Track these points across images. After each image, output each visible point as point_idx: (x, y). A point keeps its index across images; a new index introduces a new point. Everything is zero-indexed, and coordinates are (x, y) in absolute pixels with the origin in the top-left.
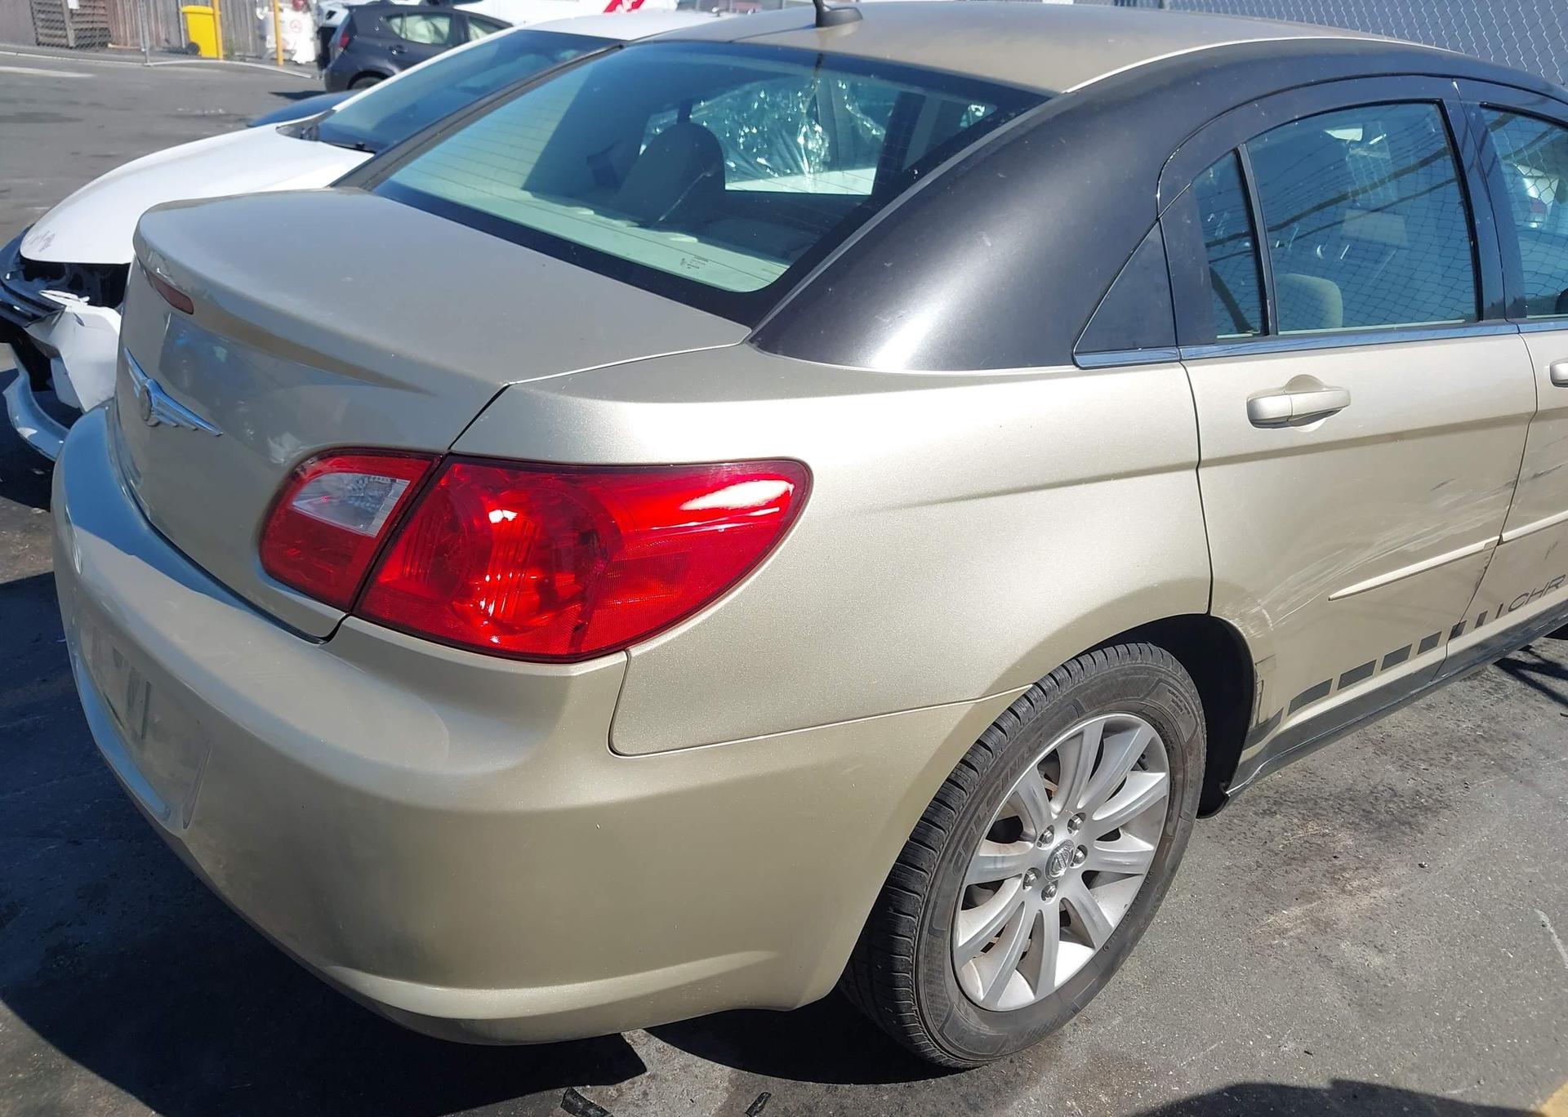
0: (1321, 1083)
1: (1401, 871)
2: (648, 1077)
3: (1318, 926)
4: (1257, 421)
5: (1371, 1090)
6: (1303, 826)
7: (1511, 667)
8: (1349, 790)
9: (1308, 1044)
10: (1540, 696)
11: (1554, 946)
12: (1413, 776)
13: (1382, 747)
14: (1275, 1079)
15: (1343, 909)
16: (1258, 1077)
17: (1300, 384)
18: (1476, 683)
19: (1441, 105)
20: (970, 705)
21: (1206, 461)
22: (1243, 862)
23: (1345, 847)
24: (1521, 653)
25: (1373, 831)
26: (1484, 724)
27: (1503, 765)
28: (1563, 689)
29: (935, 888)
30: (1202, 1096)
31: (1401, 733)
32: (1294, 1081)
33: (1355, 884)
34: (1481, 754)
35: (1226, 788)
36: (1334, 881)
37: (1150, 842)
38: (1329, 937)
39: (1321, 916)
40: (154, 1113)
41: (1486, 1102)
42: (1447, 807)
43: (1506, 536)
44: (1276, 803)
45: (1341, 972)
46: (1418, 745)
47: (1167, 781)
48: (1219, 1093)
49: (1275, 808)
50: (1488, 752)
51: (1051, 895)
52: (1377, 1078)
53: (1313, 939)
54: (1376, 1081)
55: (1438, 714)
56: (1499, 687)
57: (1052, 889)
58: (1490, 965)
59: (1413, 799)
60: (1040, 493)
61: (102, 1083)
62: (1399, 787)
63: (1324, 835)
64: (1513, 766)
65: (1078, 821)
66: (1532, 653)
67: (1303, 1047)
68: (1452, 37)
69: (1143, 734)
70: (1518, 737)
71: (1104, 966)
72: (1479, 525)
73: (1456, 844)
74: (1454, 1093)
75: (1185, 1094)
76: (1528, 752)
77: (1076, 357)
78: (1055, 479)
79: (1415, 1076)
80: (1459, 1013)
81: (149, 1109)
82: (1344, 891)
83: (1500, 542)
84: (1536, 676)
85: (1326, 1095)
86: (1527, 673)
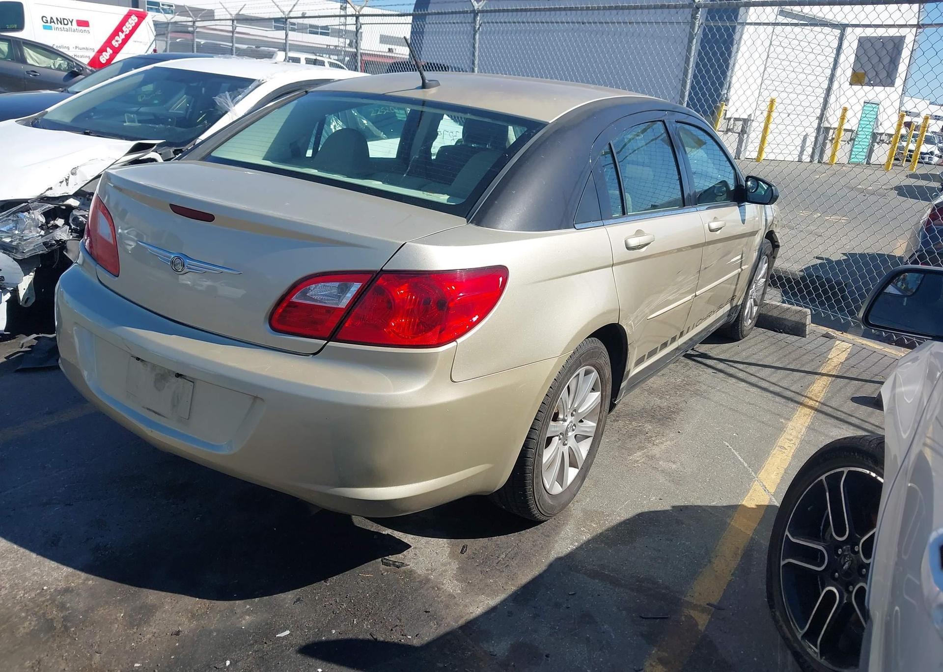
0: (668, 508)
1: (672, 435)
2: (414, 548)
3: (649, 458)
4: (628, 248)
5: (686, 507)
6: (631, 424)
7: (688, 356)
8: (643, 409)
9: (659, 496)
10: (703, 366)
11: (733, 453)
12: (665, 401)
13: (651, 392)
14: (652, 510)
15: (656, 451)
16: (646, 509)
17: (639, 233)
18: (677, 364)
19: (663, 122)
20: (556, 359)
21: (615, 264)
22: (613, 439)
23: (649, 429)
24: (691, 351)
25: (657, 423)
26: (685, 379)
27: (696, 393)
28: (710, 363)
29: (540, 437)
30: (629, 519)
31: (655, 386)
32: (659, 509)
33: (657, 441)
34: (688, 390)
35: (615, 401)
36: (649, 442)
37: (594, 423)
38: (654, 461)
39: (649, 454)
40: (198, 599)
41: (725, 505)
42: (681, 410)
43: (698, 293)
44: (617, 417)
45: (663, 471)
46: (663, 390)
47: (600, 396)
48: (634, 517)
49: (617, 419)
50: (690, 389)
51: (566, 445)
52: (686, 503)
53: (649, 462)
54: (687, 505)
55: (667, 378)
56: (687, 364)
57: (566, 442)
58: (713, 462)
59: (668, 409)
60: (575, 276)
61: (163, 594)
62: (662, 405)
63: (640, 426)
64: (701, 393)
65: (574, 413)
66: (695, 350)
67: (658, 498)
68: (663, 93)
69: (594, 375)
70: (699, 382)
71: (582, 477)
72: (689, 289)
73: (689, 423)
74: (713, 504)
75: (623, 519)
76: (704, 387)
77: (575, 225)
78: (590, 268)
79: (699, 501)
80: (707, 479)
81: (194, 598)
82: (654, 445)
83: (696, 296)
84: (699, 359)
85: (671, 511)
86: (695, 358)
